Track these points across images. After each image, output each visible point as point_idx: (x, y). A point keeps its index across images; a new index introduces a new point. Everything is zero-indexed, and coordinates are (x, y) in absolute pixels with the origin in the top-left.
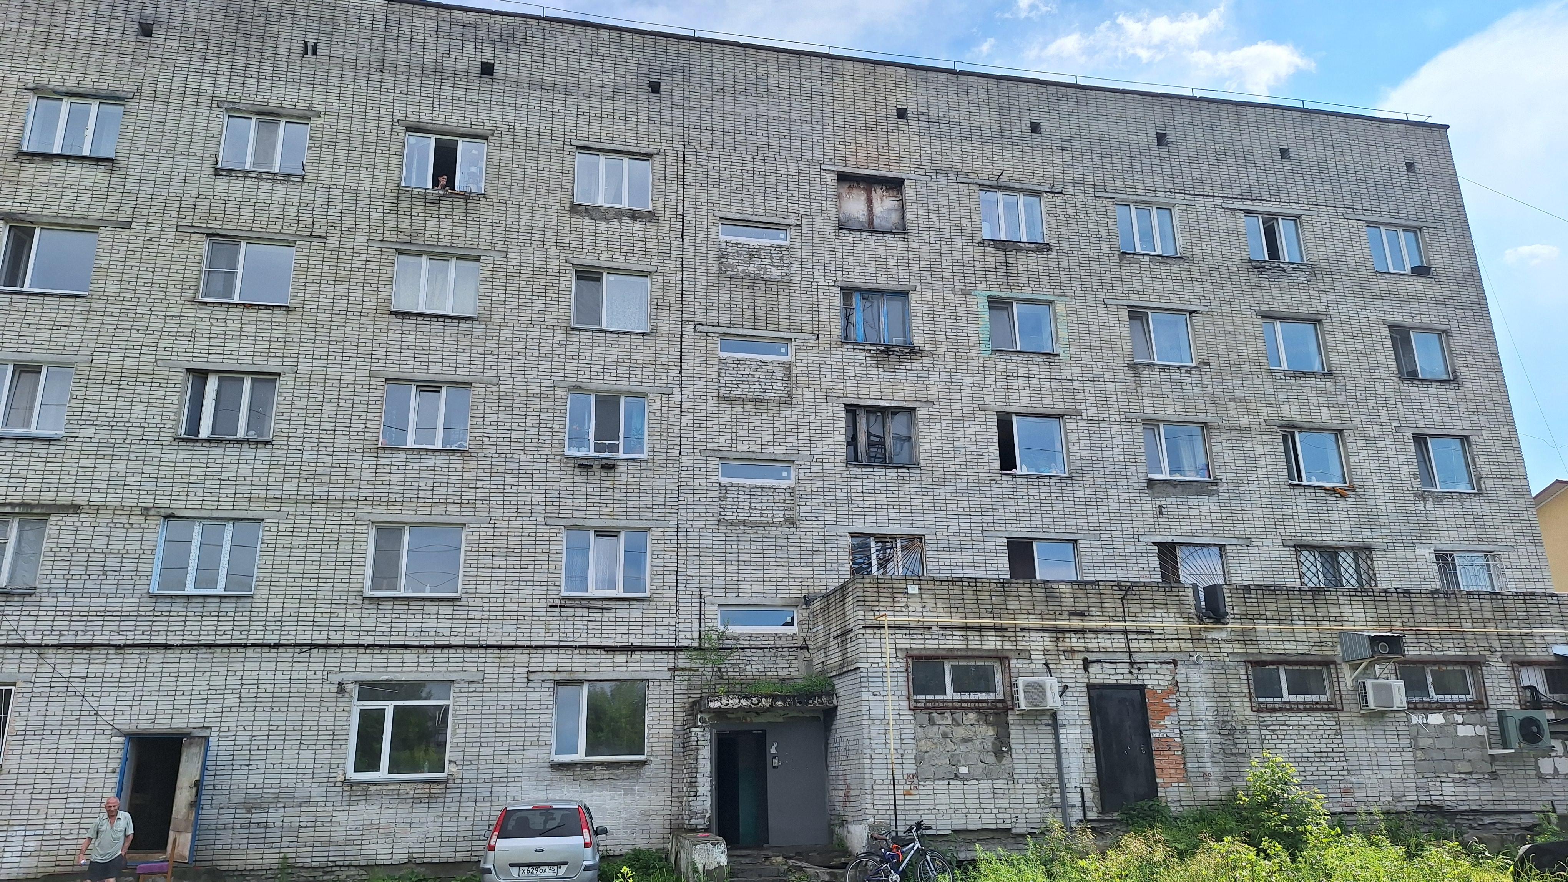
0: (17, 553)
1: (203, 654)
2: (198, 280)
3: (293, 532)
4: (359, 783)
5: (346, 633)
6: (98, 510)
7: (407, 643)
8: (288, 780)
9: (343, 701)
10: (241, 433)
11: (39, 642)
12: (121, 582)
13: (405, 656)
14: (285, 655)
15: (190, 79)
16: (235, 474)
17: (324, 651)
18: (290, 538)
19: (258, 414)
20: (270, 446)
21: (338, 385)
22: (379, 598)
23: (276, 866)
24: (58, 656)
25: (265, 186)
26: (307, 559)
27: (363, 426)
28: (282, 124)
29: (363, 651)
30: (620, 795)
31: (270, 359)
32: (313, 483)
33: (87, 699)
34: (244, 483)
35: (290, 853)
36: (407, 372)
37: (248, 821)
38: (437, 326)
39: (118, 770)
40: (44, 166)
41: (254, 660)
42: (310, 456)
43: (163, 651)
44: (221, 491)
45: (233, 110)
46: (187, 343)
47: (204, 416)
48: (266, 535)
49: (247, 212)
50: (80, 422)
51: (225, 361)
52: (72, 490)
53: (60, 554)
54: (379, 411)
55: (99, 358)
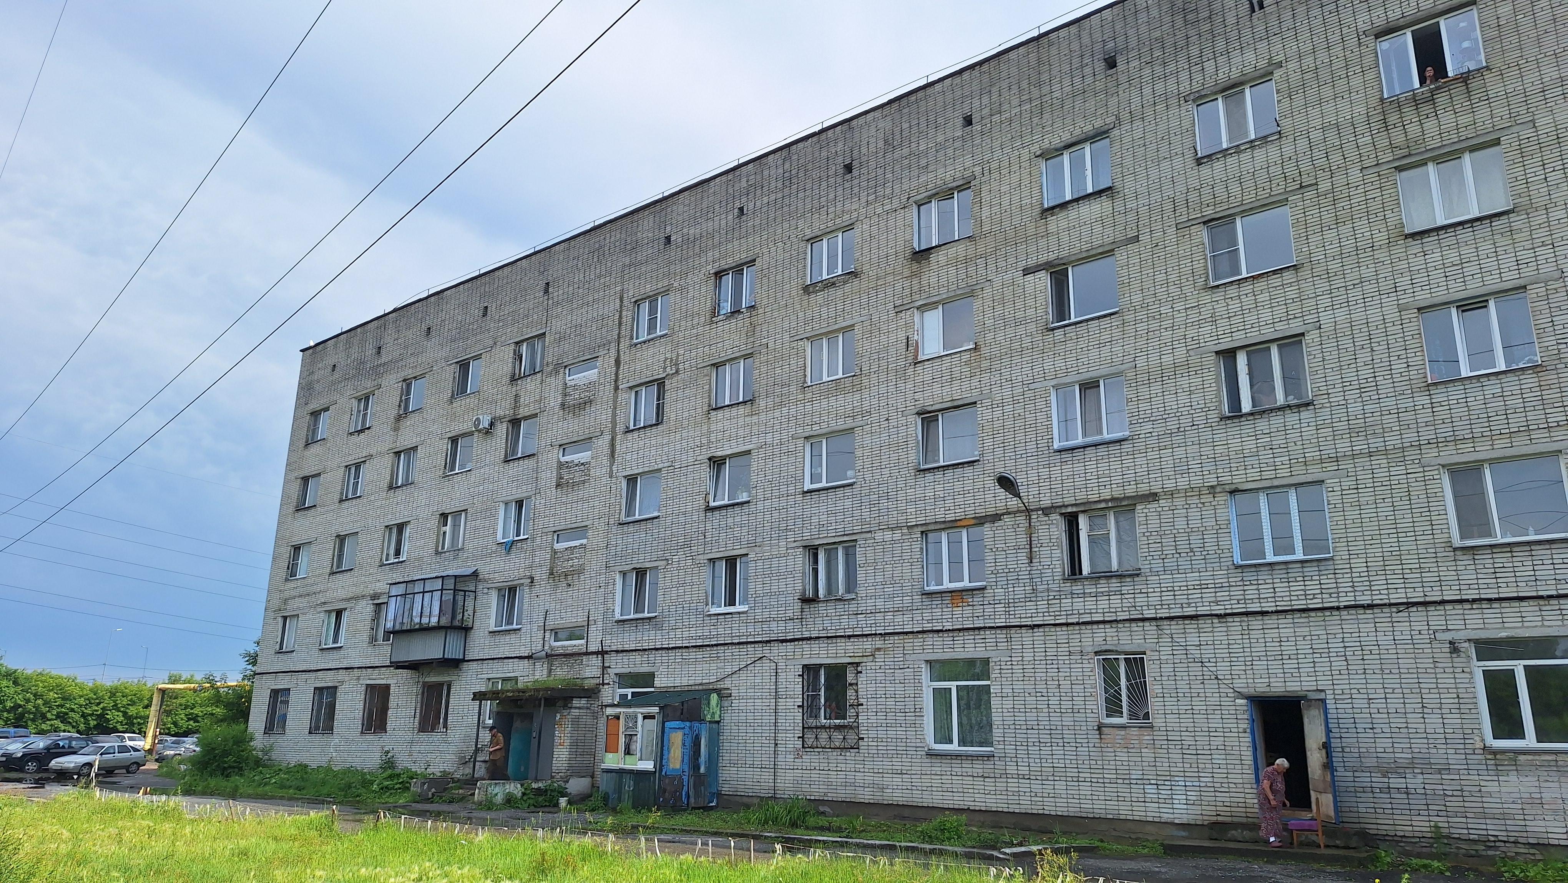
0: (1119, 540)
1: (1299, 619)
2: (1206, 266)
3: (1357, 488)
4: (1504, 752)
5: (1443, 588)
6: (1172, 494)
7: (1521, 594)
8: (1419, 745)
9: (1459, 661)
10: (1280, 398)
11: (1154, 616)
12: (1207, 557)
13: (1522, 609)
14: (1383, 616)
15: (1156, 87)
16: (1284, 441)
17: (1423, 609)
18: (1356, 495)
19: (1292, 380)
20: (1312, 407)
21: (1366, 329)
22: (1473, 548)
23: (1429, 835)
24: (1172, 627)
25: (1245, 157)
26: (1379, 514)
27: (1405, 365)
28: (1247, 92)
29: (1470, 607)
31: (1290, 322)
32: (1366, 436)
33: (1206, 664)
34: (1296, 448)
35: (1442, 822)
36: (1441, 295)
37: (1386, 785)
38: (1465, 234)
39: (1248, 730)
40: (1062, 214)
41: (1350, 622)
42: (1355, 408)
43: (1260, 618)
44: (1276, 460)
45: (1200, 99)
46: (1210, 328)
47: (1241, 392)
48: (1330, 497)
49: (1235, 188)
50: (1140, 421)
51: (1248, 335)
52: (1147, 481)
53: (1152, 538)
54: (1419, 345)
55: (1141, 362)
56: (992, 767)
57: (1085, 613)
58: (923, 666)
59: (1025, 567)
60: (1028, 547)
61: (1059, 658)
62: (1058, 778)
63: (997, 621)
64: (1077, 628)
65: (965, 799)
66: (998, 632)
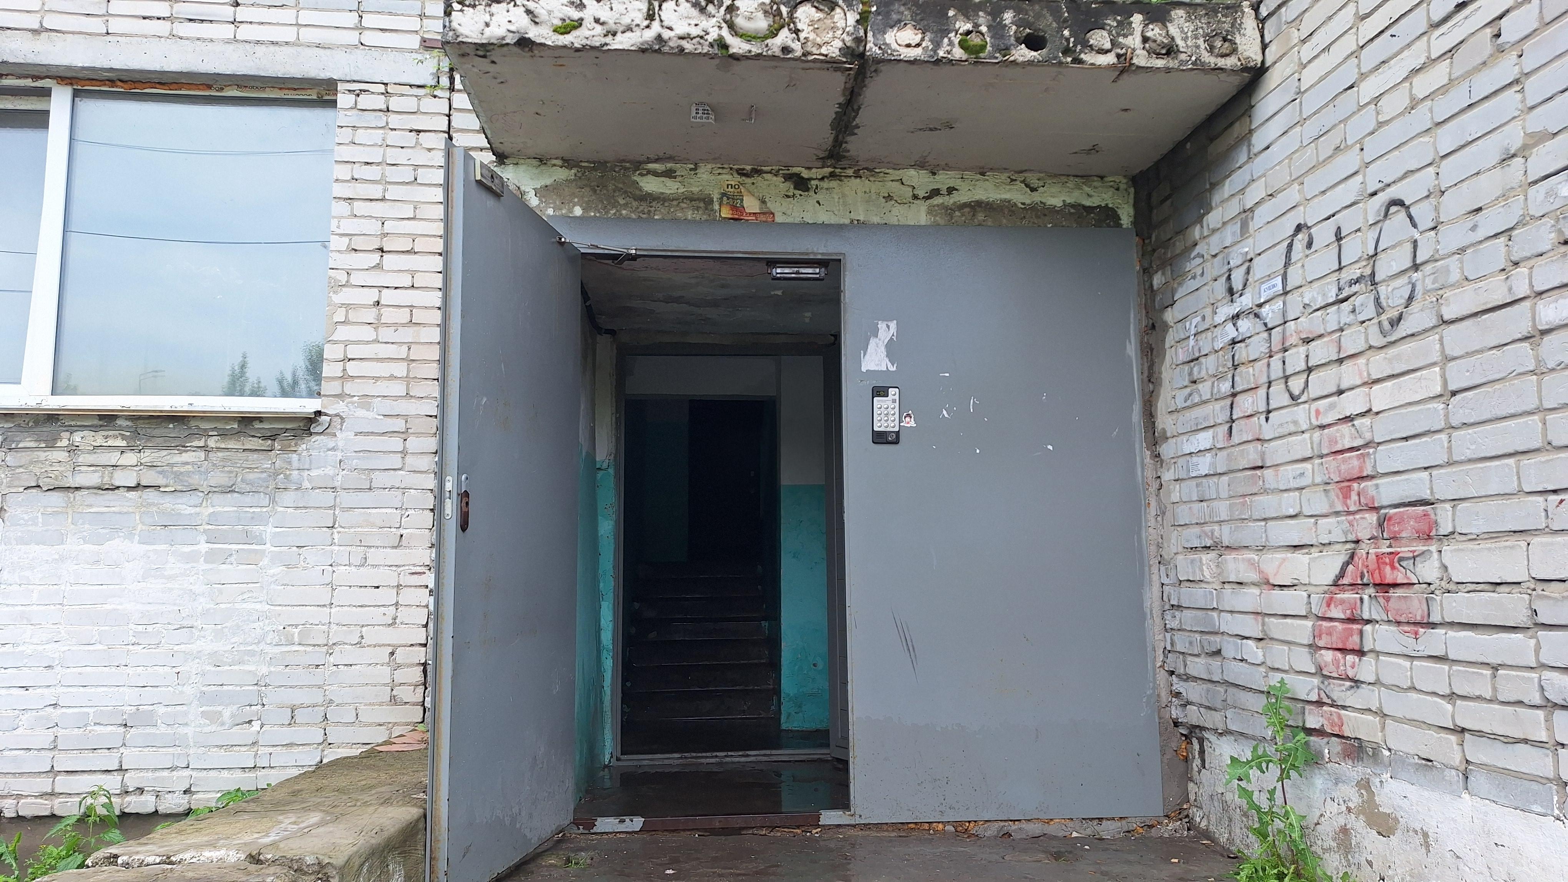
30: (190, 558)
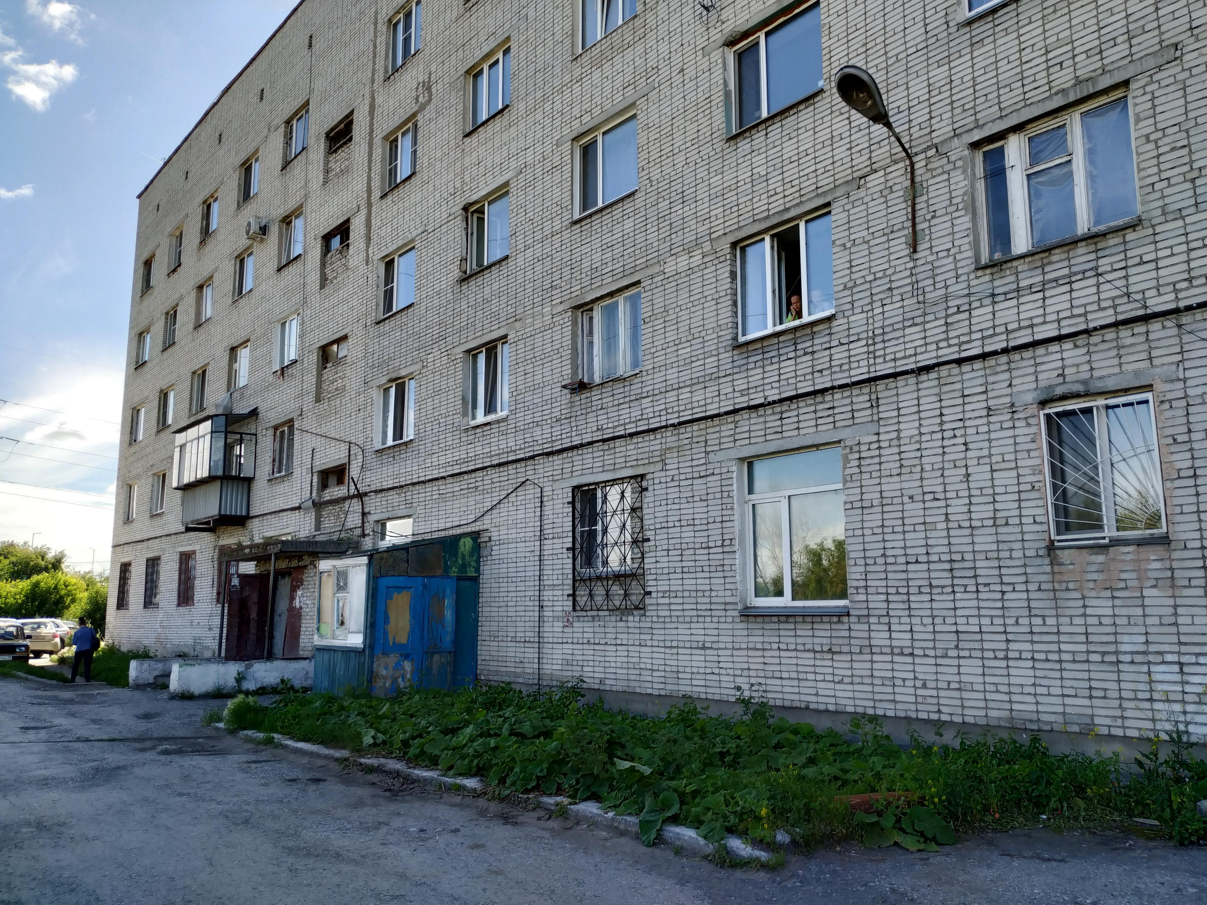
56: (846, 634)
57: (1020, 328)
58: (734, 468)
59: (903, 265)
60: (909, 224)
61: (968, 423)
62: (966, 653)
63: (853, 373)
64: (1004, 359)
65: (803, 691)
66: (855, 392)
